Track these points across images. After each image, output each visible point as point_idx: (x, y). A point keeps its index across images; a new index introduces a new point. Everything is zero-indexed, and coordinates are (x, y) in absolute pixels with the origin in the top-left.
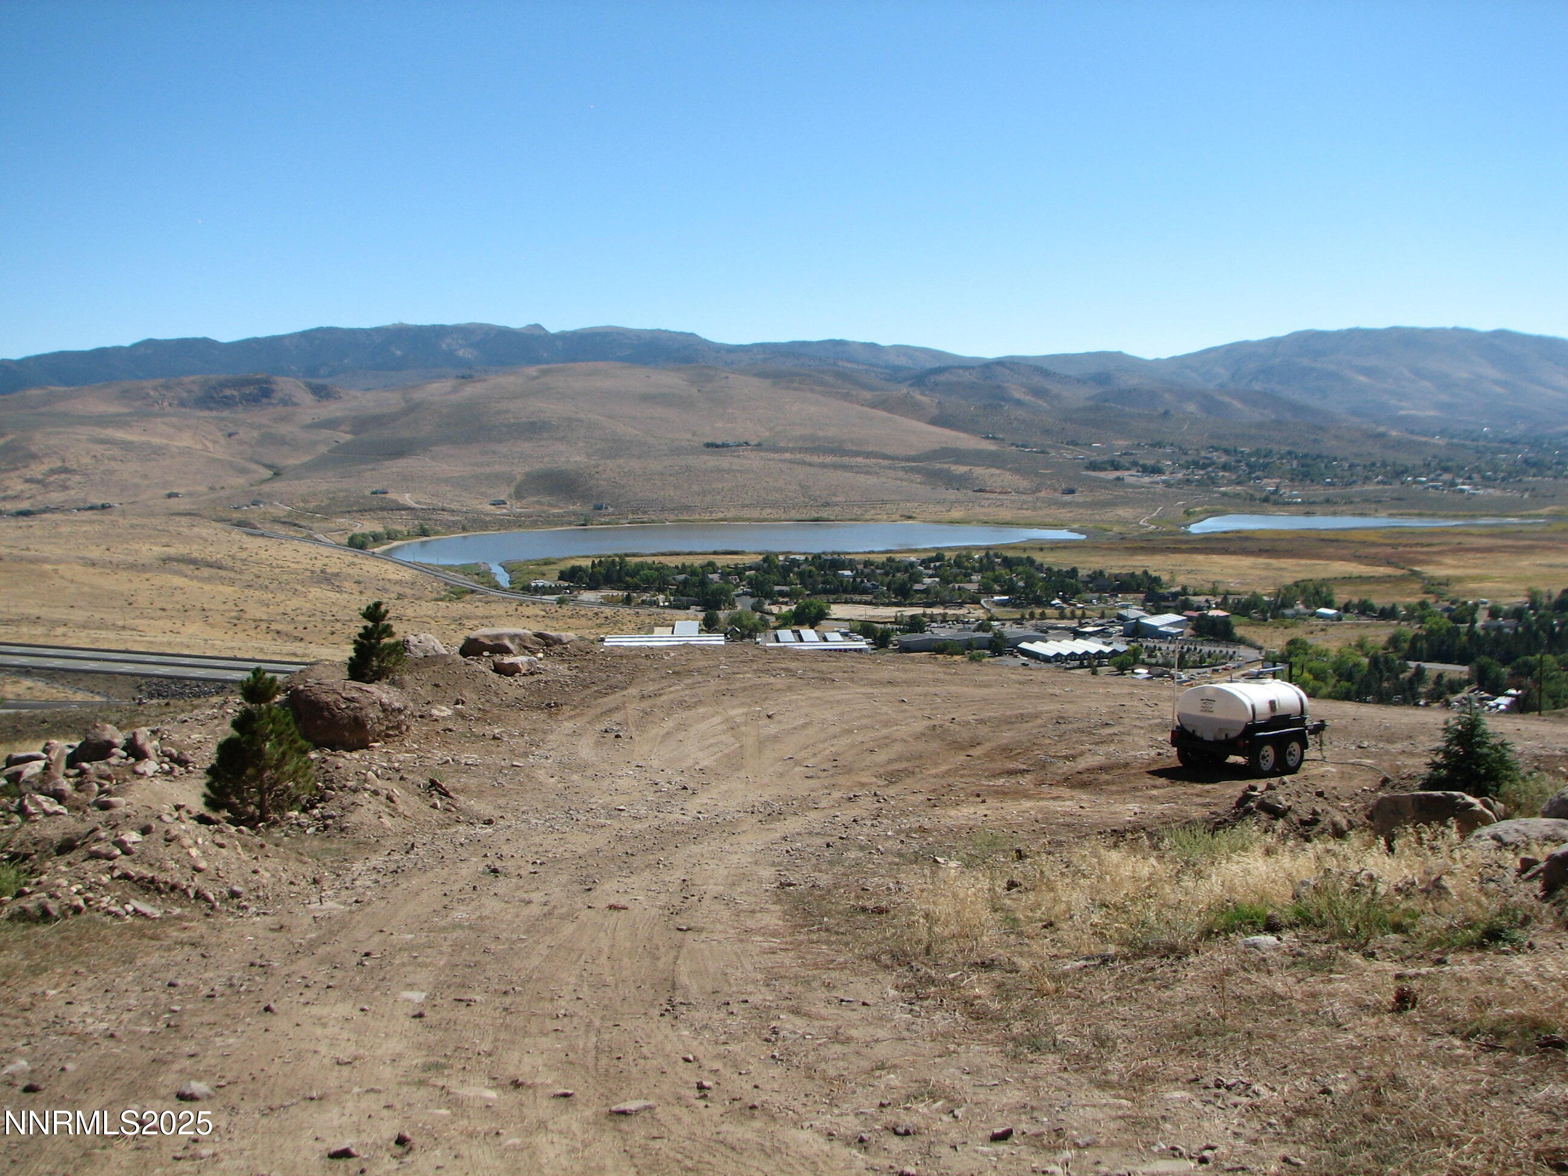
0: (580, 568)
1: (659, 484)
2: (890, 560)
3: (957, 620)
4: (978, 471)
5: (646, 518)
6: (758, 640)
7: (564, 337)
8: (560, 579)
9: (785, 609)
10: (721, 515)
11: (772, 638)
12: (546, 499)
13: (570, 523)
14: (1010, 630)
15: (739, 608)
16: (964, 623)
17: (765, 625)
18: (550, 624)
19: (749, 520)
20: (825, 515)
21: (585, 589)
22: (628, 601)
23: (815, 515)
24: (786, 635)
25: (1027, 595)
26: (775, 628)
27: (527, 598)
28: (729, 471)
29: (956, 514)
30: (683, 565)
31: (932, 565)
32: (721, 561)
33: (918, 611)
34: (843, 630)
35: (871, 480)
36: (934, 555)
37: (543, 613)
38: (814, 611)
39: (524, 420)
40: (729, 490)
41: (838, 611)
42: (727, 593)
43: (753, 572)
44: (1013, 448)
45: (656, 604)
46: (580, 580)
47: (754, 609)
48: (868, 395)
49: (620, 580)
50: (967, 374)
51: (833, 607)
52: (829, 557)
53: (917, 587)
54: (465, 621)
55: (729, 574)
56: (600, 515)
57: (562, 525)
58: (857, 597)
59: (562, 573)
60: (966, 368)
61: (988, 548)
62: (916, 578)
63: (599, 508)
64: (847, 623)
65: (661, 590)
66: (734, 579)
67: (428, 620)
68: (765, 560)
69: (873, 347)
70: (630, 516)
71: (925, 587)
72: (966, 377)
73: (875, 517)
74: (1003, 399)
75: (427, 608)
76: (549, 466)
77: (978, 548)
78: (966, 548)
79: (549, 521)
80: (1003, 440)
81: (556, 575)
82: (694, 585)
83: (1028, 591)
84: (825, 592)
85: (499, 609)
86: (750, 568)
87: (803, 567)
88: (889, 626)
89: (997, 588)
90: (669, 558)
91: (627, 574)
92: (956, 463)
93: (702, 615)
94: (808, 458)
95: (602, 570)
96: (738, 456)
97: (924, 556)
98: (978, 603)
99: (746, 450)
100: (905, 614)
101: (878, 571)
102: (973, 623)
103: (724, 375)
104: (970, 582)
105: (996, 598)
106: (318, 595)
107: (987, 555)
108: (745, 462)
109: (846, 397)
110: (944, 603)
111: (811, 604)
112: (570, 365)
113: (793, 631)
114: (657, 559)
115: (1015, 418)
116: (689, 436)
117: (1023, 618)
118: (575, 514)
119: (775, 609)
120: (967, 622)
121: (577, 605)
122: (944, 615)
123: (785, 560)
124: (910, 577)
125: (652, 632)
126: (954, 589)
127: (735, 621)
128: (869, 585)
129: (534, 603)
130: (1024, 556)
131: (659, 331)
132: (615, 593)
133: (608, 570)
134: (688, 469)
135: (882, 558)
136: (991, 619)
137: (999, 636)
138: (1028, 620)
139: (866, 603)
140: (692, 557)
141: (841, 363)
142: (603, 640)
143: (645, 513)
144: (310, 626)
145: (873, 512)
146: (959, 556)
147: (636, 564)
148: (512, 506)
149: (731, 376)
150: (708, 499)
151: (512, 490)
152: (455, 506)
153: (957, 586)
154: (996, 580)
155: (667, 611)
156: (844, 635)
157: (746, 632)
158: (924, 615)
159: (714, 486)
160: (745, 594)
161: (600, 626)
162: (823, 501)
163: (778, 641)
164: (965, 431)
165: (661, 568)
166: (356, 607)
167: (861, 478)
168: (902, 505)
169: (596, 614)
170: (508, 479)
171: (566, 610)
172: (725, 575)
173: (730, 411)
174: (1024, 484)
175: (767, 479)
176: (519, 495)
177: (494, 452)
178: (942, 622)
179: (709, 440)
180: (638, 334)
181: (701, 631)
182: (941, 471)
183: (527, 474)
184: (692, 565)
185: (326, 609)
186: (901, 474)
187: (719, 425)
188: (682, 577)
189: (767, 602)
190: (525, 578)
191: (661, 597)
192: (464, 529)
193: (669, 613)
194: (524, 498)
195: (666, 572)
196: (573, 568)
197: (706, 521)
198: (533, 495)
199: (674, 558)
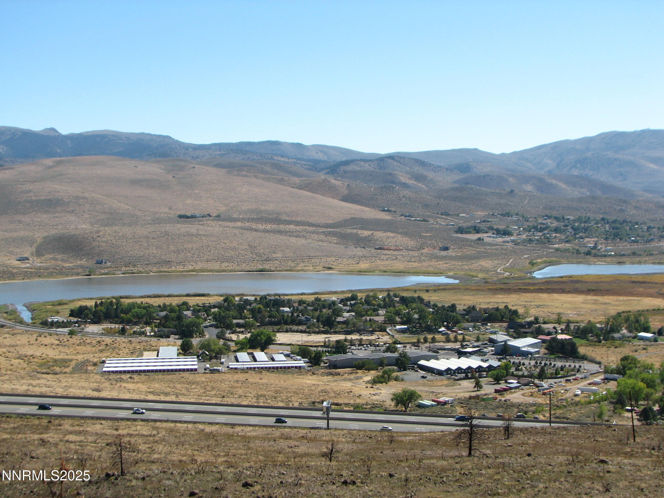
0: (86, 308)
1: (145, 244)
2: (317, 300)
3: (371, 343)
4: (379, 234)
5: (135, 270)
6: (223, 360)
7: (73, 138)
8: (71, 315)
9: (242, 337)
10: (191, 268)
11: (233, 358)
12: (59, 256)
13: (78, 274)
14: (411, 351)
15: (207, 336)
16: (375, 346)
17: (228, 349)
18: (63, 350)
19: (211, 271)
20: (267, 267)
21: (90, 323)
22: (123, 332)
23: (260, 267)
24: (243, 356)
25: (420, 324)
26: (235, 351)
27: (45, 330)
28: (197, 235)
29: (364, 265)
30: (164, 304)
31: (349, 303)
32: (192, 301)
33: (341, 337)
34: (286, 352)
35: (302, 241)
36: (350, 295)
37: (58, 342)
38: (264, 338)
39: (43, 198)
40: (196, 249)
41: (281, 338)
42: (197, 325)
43: (216, 310)
44: (403, 217)
45: (143, 334)
46: (86, 316)
47: (220, 336)
48: (297, 180)
49: (117, 316)
50: (367, 165)
51: (278, 335)
52: (273, 298)
53: (339, 319)
55: (199, 311)
56: (100, 268)
57: (72, 275)
58: (295, 328)
59: (72, 311)
60: (365, 161)
61: (388, 290)
62: (338, 313)
63: (100, 262)
64: (289, 347)
65: (148, 323)
66: (203, 315)
68: (225, 300)
69: (299, 146)
70: (124, 269)
71: (345, 319)
72: (367, 167)
73: (304, 268)
74: (393, 182)
76: (62, 232)
77: (381, 291)
78: (372, 290)
79: (62, 272)
80: (395, 212)
81: (68, 313)
82: (173, 319)
83: (421, 321)
84: (271, 323)
85: (22, 339)
86: (214, 307)
87: (254, 305)
88: (320, 349)
89: (398, 319)
90: (153, 299)
91: (122, 311)
92: (362, 229)
93: (179, 342)
94: (254, 226)
95: (103, 309)
96: (203, 225)
97: (342, 296)
98: (385, 331)
99: (209, 220)
100: (331, 339)
101: (309, 308)
102: (382, 346)
103: (192, 166)
104: (378, 315)
105: (398, 327)
107: (389, 295)
108: (209, 228)
109: (281, 181)
110: (359, 331)
111: (262, 333)
112: (77, 158)
113: (249, 354)
114: (144, 300)
115: (403, 196)
116: (167, 210)
117: (419, 341)
118: (82, 267)
119: (234, 337)
120: (378, 346)
121: (83, 335)
122: (361, 340)
123: (240, 300)
124: (333, 312)
125: (142, 355)
126: (366, 321)
127: (204, 346)
128: (303, 318)
129: (50, 335)
130: (416, 295)
131: (143, 134)
132: (113, 326)
133: (107, 309)
134: (167, 234)
135: (311, 298)
136: (395, 343)
137: (404, 355)
138: (422, 343)
139: (301, 332)
140: (170, 299)
141: (276, 158)
142: (104, 362)
143: (134, 266)
145: (302, 264)
146: (368, 296)
147: (129, 304)
148: (34, 261)
149: (197, 166)
150: (181, 256)
151: (34, 249)
153: (368, 318)
154: (398, 313)
155: (153, 339)
156: (287, 356)
157: (214, 355)
158: (346, 340)
159: (186, 246)
160: (211, 326)
161: (101, 351)
162: (266, 257)
163: (237, 361)
164: (366, 206)
165: (148, 307)
167: (293, 240)
168: (324, 260)
169: (99, 342)
170: (31, 242)
171: (76, 339)
172: (196, 312)
174: (411, 243)
175: (225, 241)
176: (39, 253)
177: (20, 222)
178: (359, 345)
179: (182, 213)
180: (128, 136)
181: (179, 354)
182: (351, 234)
183: (45, 238)
184: (171, 305)
186: (322, 237)
187: (189, 201)
188: (163, 313)
189: (228, 331)
190: (43, 315)
191: (148, 329)
193: (154, 341)
194: (43, 255)
195: (151, 310)
196: (81, 307)
197: (180, 272)
198: (49, 253)
199: (157, 299)
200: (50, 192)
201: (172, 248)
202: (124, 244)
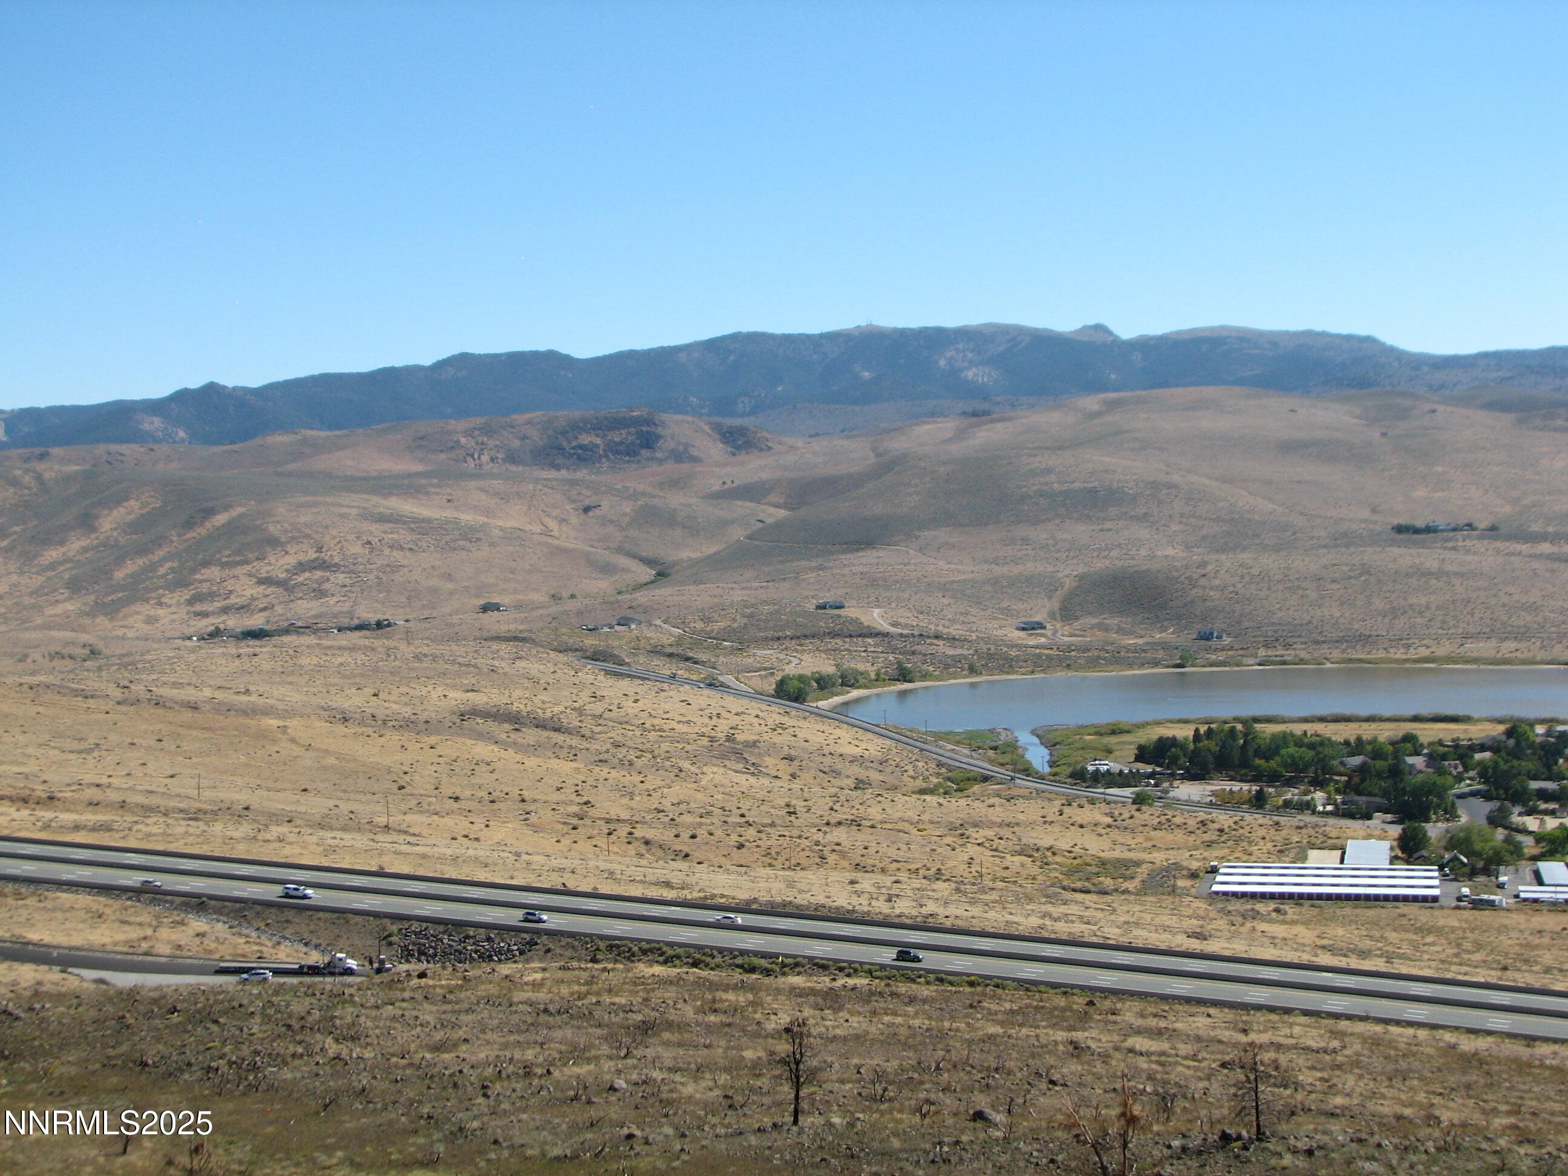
0: (1173, 742)
1: (1313, 595)
5: (1289, 655)
6: (1503, 879)
7: (1146, 346)
8: (1139, 758)
9: (1552, 823)
10: (1424, 652)
11: (1529, 876)
12: (1113, 621)
13: (1156, 663)
15: (1464, 819)
17: (1516, 851)
18: (1120, 839)
19: (1475, 661)
21: (1183, 778)
22: (1258, 801)
24: (1555, 871)
26: (1535, 858)
27: (1081, 792)
28: (1439, 574)
30: (1359, 739)
32: (1427, 733)
37: (1109, 820)
39: (1077, 485)
40: (1438, 608)
42: (1440, 792)
43: (1488, 754)
45: (1307, 807)
46: (1174, 762)
49: (1245, 764)
54: (971, 831)
55: (1444, 757)
56: (1207, 650)
57: (1142, 666)
59: (1141, 748)
63: (1207, 637)
65: (1318, 783)
66: (1454, 766)
67: (906, 826)
68: (1510, 733)
70: (1262, 652)
75: (906, 807)
76: (1119, 564)
79: (1118, 658)
81: (1131, 752)
82: (1379, 775)
85: (1030, 810)
86: (1483, 747)
90: (1332, 727)
91: (1258, 753)
93: (1396, 830)
95: (1212, 745)
96: (1454, 548)
99: (1469, 537)
103: (1428, 407)
106: (718, 778)
108: (1469, 558)
112: (1156, 392)
114: (1310, 727)
116: (1365, 514)
118: (1164, 646)
119: (1532, 823)
121: (1167, 806)
123: (1548, 734)
125: (1304, 859)
127: (1455, 842)
129: (1092, 802)
131: (1308, 333)
132: (1236, 786)
133: (1223, 747)
134: (1366, 570)
140: (1374, 725)
142: (1214, 870)
143: (1287, 646)
144: (702, 833)
147: (1274, 736)
148: (1055, 632)
149: (1441, 408)
150: (1401, 623)
151: (1055, 604)
152: (955, 631)
155: (1332, 821)
157: (1481, 864)
159: (1413, 600)
160: (1474, 794)
161: (1209, 845)
163: (1541, 882)
165: (1319, 744)
166: (782, 802)
169: (1203, 823)
170: (1050, 587)
171: (1149, 814)
172: (1436, 758)
173: (1439, 469)
175: (1510, 590)
176: (1067, 613)
177: (1025, 541)
179: (1403, 520)
180: (1274, 340)
181: (1393, 860)
183: (1081, 578)
184: (1374, 740)
185: (731, 805)
187: (1420, 493)
188: (1356, 761)
189: (1517, 809)
190: (1076, 757)
191: (1319, 796)
192: (973, 670)
193: (1335, 826)
194: (1077, 619)
195: (1328, 751)
196: (1161, 740)
197: (1397, 661)
198: (1091, 613)
199: (1340, 726)
200: (1092, 473)
201: (1378, 603)
202: (1262, 594)
